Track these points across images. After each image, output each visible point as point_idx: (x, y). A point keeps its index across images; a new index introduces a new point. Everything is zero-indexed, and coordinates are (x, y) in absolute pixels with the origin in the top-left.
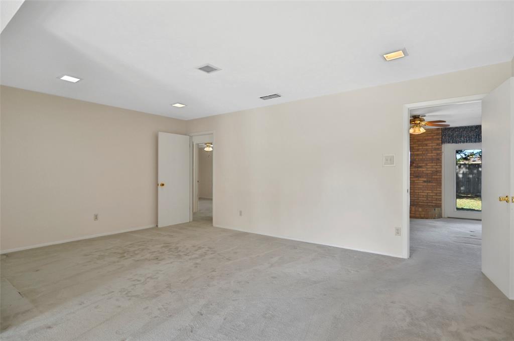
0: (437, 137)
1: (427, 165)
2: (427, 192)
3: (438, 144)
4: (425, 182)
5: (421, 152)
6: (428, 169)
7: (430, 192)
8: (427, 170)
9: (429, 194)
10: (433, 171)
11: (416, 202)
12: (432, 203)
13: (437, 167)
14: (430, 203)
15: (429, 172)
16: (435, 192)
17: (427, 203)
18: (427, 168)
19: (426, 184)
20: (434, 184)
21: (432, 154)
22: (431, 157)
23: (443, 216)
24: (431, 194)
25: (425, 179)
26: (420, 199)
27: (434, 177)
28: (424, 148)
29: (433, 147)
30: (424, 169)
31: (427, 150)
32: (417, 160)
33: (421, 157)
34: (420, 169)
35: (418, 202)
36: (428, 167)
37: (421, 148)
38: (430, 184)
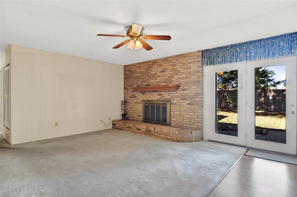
0: (198, 59)
1: (190, 88)
2: (191, 114)
3: (199, 67)
4: (189, 104)
5: (185, 76)
6: (191, 92)
7: (193, 114)
8: (190, 93)
9: (192, 116)
10: (194, 93)
11: (182, 124)
12: (194, 125)
13: (198, 89)
14: (192, 125)
15: (192, 94)
16: (197, 114)
17: (190, 125)
18: (190, 91)
19: (189, 106)
20: (196, 107)
21: (194, 77)
22: (193, 80)
23: (204, 139)
24: (194, 117)
25: (189, 102)
26: (185, 121)
27: (195, 99)
28: (188, 71)
29: (195, 70)
30: (188, 92)
31: (190, 73)
32: (183, 83)
33: (186, 80)
34: (185, 92)
35: (183, 124)
36: (191, 89)
37: (185, 71)
38: (192, 106)
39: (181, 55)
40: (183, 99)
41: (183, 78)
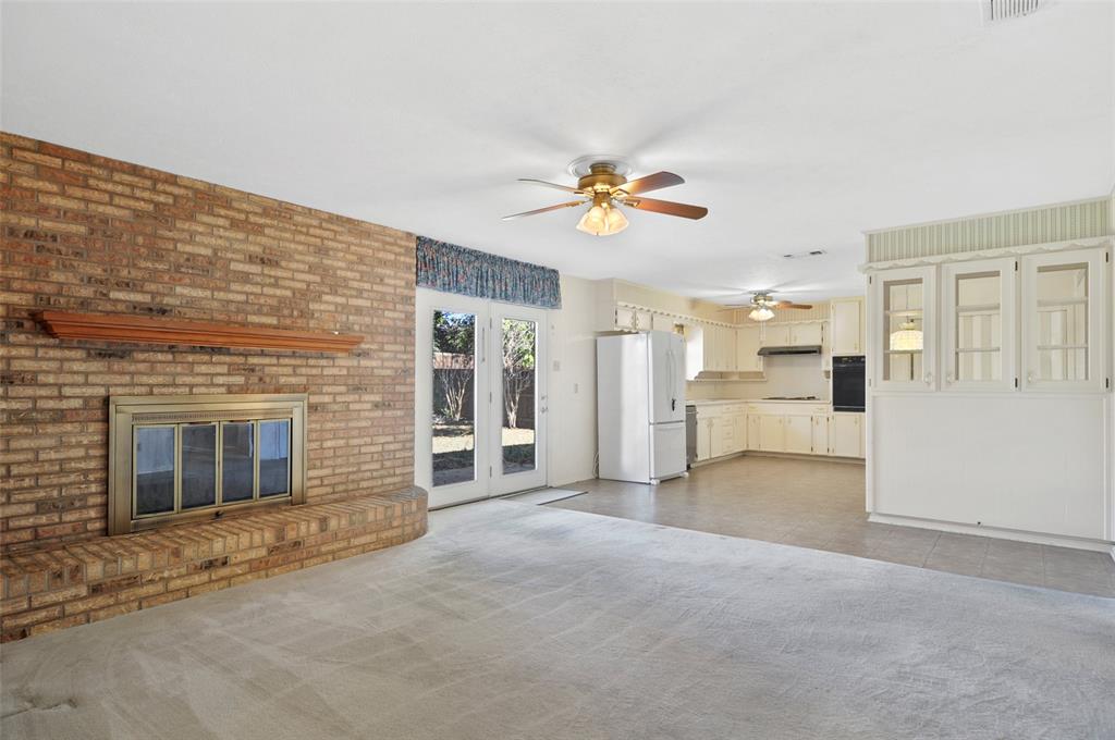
0: (408, 260)
1: (382, 350)
2: (382, 439)
3: (408, 285)
4: (376, 406)
5: (368, 304)
6: (386, 364)
7: (390, 439)
8: (383, 368)
9: (387, 447)
10: (396, 370)
11: (353, 481)
12: (394, 475)
13: (405, 357)
14: (390, 476)
15: (389, 372)
16: (401, 437)
17: (382, 477)
18: (383, 360)
19: (378, 413)
20: (399, 413)
21: (396, 315)
22: (391, 323)
24: (392, 447)
25: (377, 398)
26: (364, 467)
27: (398, 388)
28: (375, 287)
29: (398, 291)
30: (374, 364)
31: (382, 298)
32: (357, 327)
33: (367, 320)
34: (364, 362)
35: (358, 482)
36: (386, 355)
37: (367, 286)
38: (389, 413)
39: (349, 221)
40: (357, 389)
41: (359, 311)
